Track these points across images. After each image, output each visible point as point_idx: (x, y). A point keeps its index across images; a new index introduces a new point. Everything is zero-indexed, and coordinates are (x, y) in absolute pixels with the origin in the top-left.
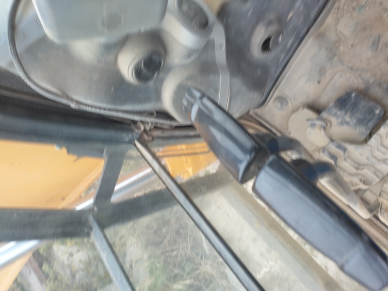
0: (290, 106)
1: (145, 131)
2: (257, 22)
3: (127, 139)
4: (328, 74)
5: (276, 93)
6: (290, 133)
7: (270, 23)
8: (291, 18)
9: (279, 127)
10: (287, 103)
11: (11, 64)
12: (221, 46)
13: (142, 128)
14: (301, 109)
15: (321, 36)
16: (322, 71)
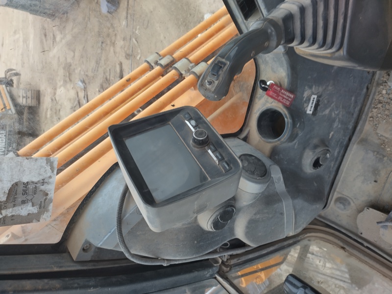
0: (353, 206)
1: (223, 262)
2: (304, 149)
3: (208, 275)
4: (383, 173)
5: (335, 195)
6: (361, 234)
7: (316, 147)
8: (333, 135)
9: (347, 227)
10: (349, 204)
11: (117, 245)
12: (279, 179)
13: (220, 261)
14: (366, 208)
15: (364, 141)
16: (375, 172)
